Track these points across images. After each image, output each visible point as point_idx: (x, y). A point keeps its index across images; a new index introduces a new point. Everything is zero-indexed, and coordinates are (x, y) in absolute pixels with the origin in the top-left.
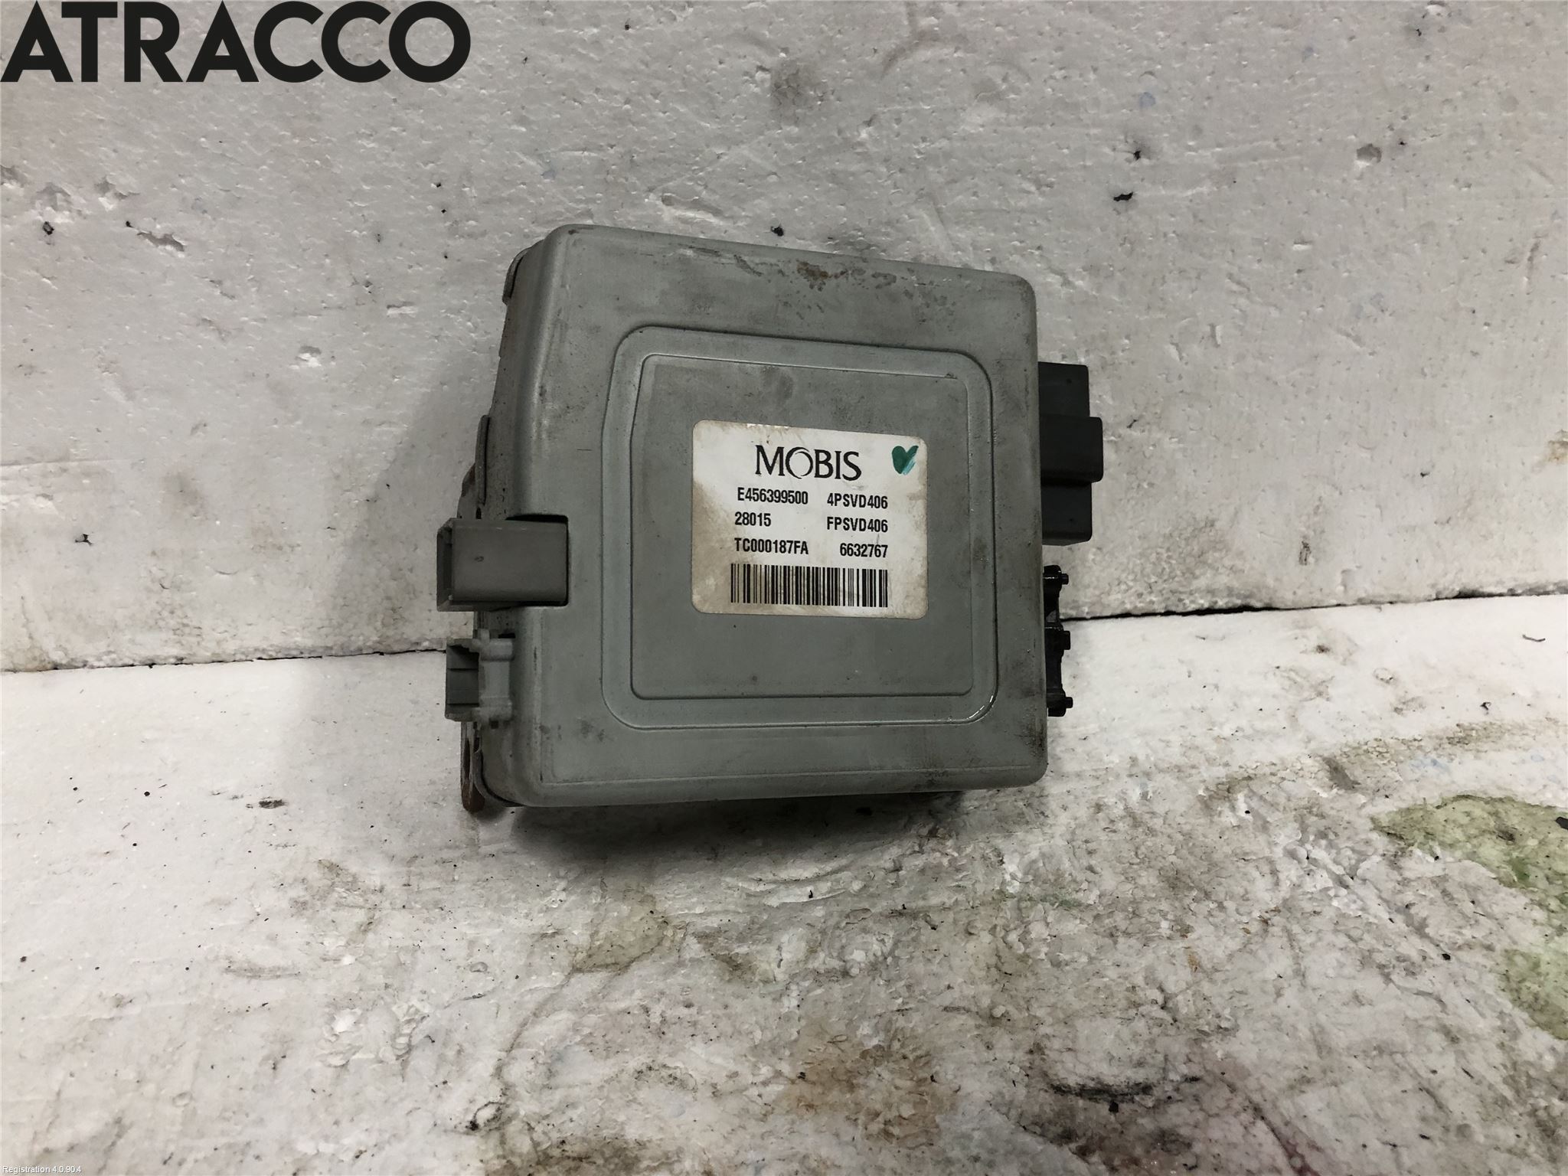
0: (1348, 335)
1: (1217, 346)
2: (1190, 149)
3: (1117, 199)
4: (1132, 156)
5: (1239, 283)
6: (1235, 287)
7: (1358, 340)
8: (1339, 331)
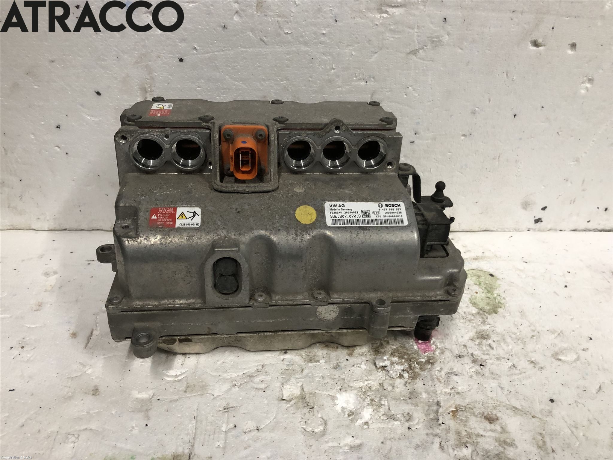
0: (460, 172)
1: (431, 173)
2: (427, 133)
3: (411, 142)
4: (414, 134)
5: (436, 160)
6: (435, 161)
7: (462, 173)
8: (458, 171)
